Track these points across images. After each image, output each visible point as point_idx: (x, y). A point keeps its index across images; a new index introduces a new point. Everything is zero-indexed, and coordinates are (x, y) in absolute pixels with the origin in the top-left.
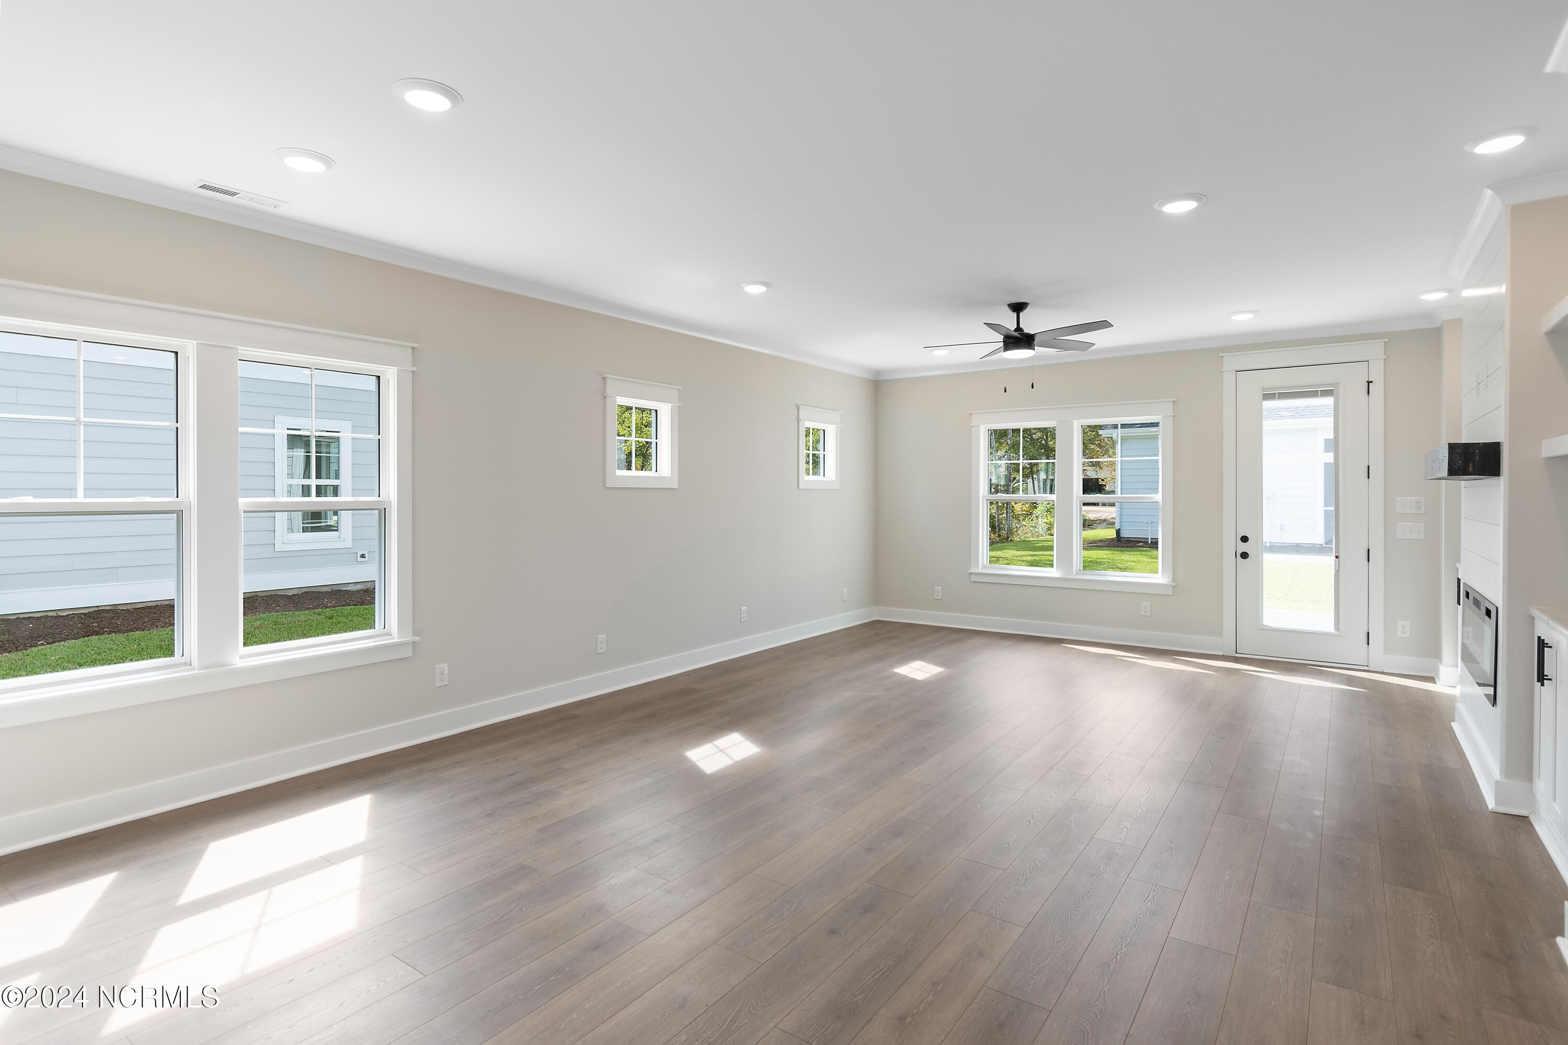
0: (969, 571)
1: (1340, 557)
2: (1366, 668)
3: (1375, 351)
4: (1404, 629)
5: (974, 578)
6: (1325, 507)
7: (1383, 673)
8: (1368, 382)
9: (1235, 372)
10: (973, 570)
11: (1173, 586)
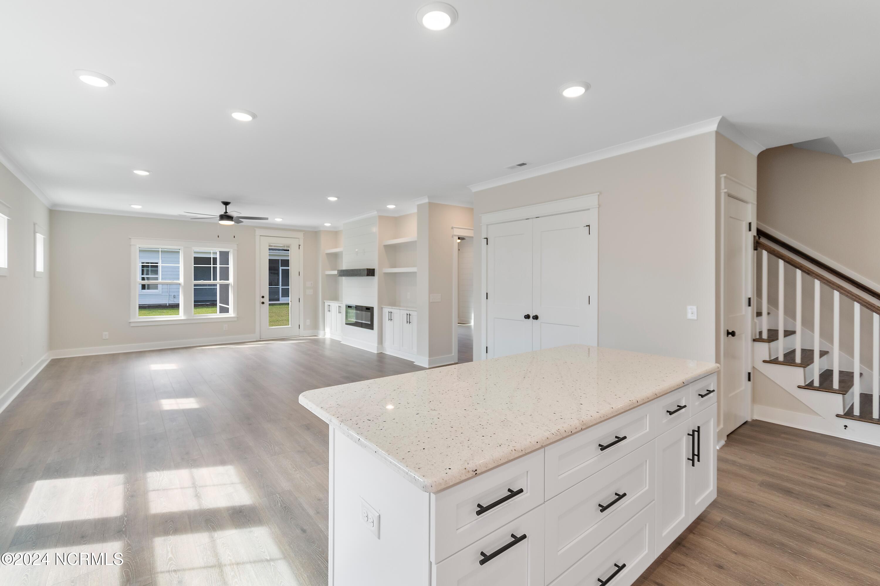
0: (129, 321)
1: (292, 301)
2: (299, 336)
3: (301, 235)
4: (308, 322)
5: (132, 325)
6: (282, 286)
7: (303, 337)
8: (299, 245)
9: (259, 236)
10: (132, 320)
11: (237, 317)
